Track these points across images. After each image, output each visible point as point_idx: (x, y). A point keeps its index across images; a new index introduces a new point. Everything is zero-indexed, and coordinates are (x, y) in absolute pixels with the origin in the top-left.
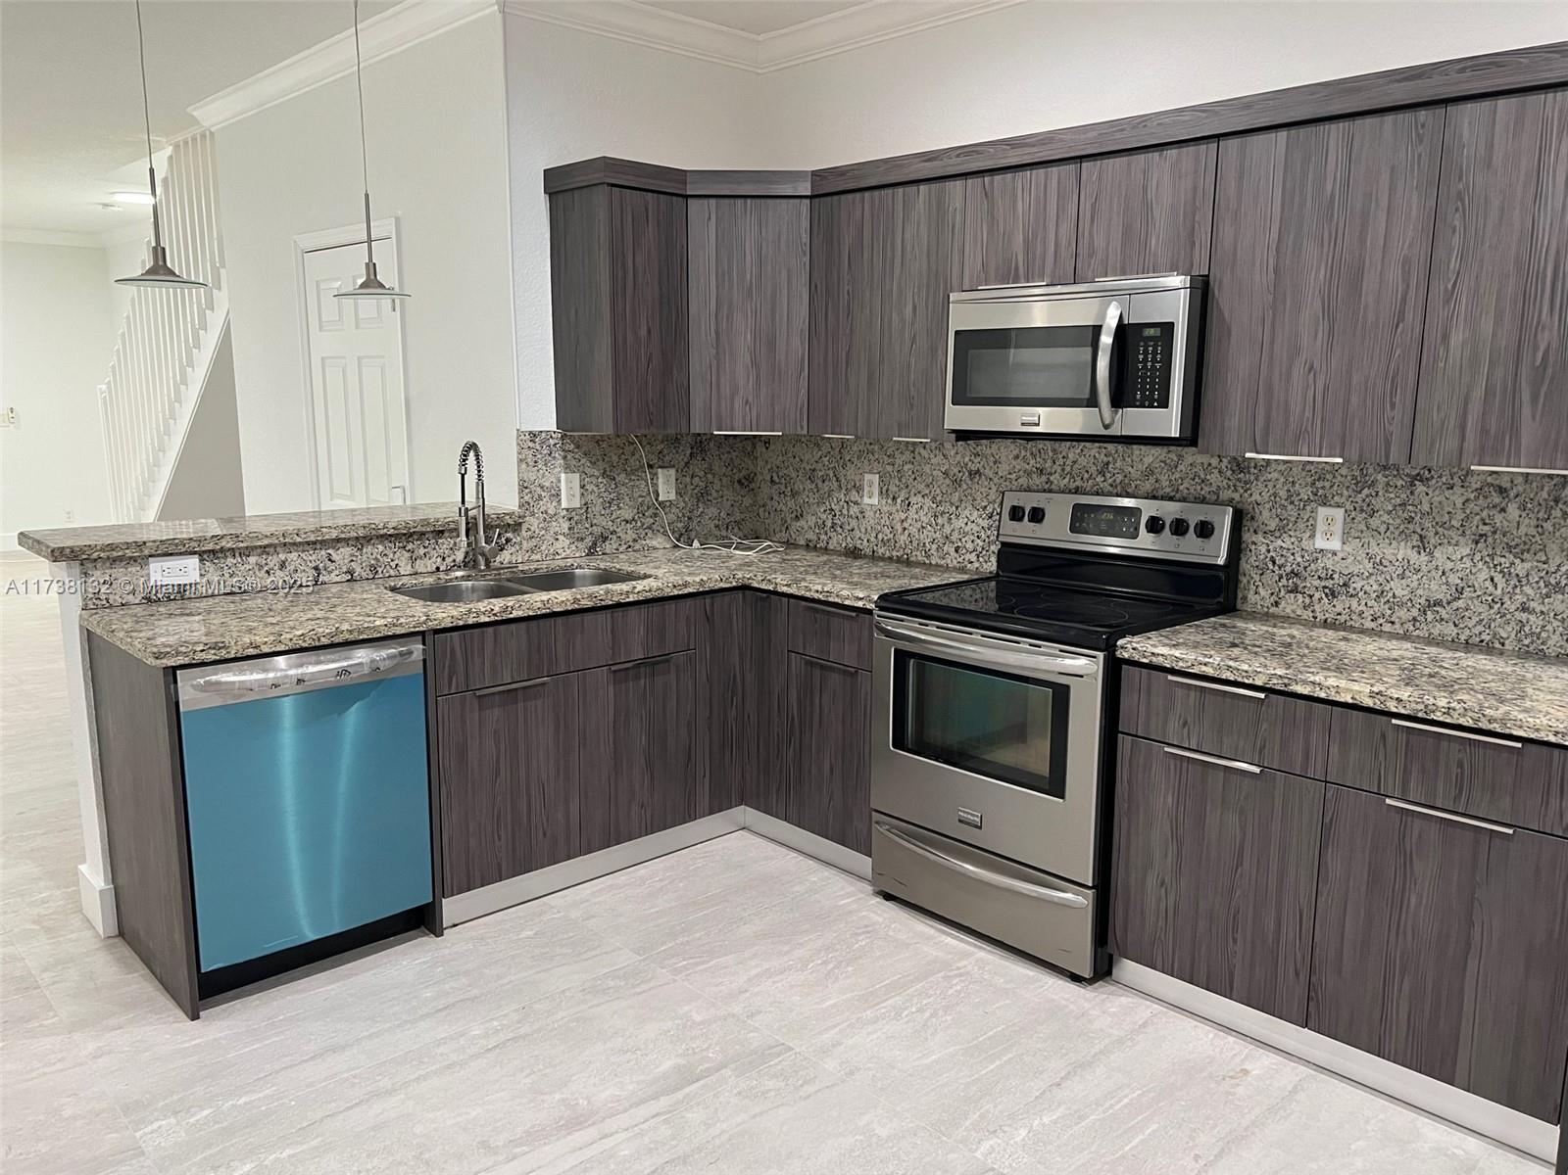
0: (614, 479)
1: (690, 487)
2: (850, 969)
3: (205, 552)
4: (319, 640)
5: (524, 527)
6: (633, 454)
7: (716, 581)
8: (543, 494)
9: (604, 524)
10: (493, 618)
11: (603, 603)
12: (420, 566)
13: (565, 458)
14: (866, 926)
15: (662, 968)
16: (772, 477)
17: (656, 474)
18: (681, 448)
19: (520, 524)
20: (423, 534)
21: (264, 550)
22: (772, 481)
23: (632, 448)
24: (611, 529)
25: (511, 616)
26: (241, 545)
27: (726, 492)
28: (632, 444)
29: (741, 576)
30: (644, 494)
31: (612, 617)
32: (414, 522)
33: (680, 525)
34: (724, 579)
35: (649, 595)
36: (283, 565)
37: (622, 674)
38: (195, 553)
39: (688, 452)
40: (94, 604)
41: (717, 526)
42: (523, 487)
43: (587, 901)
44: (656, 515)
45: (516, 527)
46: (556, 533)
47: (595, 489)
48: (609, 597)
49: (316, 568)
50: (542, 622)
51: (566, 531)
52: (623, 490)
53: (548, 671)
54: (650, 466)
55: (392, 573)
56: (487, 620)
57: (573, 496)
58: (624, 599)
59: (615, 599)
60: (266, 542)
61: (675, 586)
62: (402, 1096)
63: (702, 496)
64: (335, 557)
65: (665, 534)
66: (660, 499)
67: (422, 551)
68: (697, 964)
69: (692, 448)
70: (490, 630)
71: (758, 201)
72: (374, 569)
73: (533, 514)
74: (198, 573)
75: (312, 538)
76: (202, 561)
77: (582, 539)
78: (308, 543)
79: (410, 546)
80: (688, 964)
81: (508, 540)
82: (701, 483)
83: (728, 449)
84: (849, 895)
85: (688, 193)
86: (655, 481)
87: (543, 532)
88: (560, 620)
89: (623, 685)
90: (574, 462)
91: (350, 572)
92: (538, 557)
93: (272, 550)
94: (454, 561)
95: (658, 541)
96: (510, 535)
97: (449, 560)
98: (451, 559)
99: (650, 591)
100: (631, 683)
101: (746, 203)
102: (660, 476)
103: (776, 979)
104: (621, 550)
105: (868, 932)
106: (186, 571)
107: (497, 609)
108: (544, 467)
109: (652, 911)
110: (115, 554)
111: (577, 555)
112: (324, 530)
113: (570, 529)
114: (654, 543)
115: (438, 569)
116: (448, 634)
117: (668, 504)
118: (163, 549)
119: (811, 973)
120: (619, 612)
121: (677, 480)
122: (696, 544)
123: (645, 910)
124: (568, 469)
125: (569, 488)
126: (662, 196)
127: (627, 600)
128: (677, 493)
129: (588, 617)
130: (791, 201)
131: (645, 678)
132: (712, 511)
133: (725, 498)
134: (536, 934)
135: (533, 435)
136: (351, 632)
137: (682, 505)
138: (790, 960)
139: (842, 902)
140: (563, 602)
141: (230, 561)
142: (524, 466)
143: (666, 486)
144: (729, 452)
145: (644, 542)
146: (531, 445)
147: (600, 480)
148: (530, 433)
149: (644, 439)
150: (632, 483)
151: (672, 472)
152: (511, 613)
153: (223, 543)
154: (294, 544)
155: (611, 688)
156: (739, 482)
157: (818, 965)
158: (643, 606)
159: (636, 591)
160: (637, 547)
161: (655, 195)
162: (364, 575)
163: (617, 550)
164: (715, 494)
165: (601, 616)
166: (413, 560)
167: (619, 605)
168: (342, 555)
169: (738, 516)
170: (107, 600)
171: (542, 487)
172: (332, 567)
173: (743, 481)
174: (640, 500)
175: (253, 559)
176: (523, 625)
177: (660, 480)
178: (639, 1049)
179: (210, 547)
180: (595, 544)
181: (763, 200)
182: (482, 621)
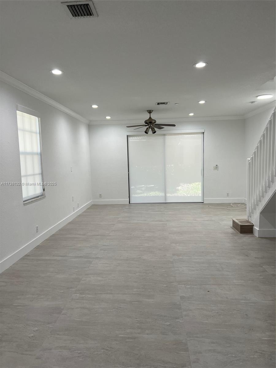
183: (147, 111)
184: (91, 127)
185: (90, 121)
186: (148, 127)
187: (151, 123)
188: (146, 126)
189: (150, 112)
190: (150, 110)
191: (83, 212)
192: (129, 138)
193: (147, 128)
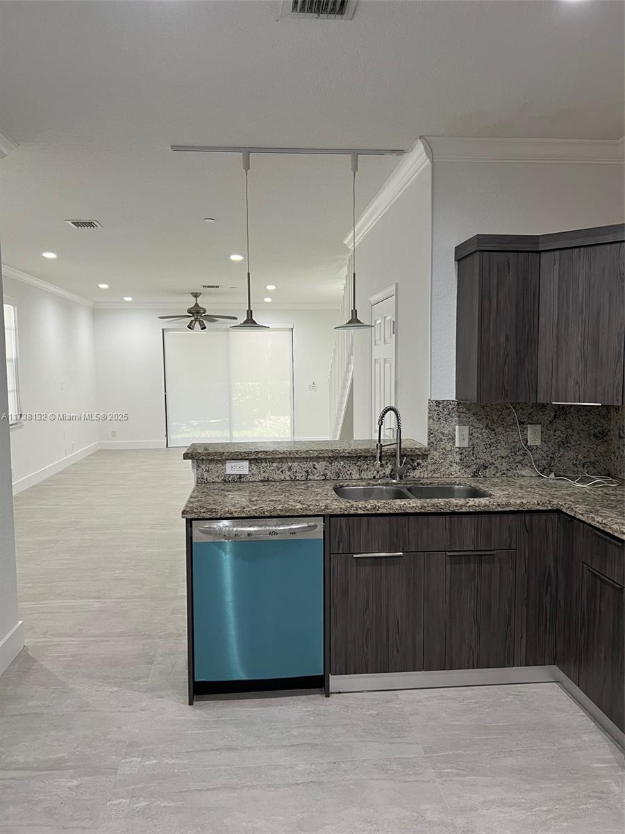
0: (494, 430)
1: (552, 438)
2: (565, 824)
3: (252, 459)
4: (264, 513)
5: (430, 457)
6: (509, 415)
7: (534, 504)
8: (443, 438)
9: (485, 458)
10: (366, 512)
11: (442, 511)
12: (364, 475)
13: (459, 416)
14: (602, 793)
15: (434, 769)
16: (620, 433)
17: (526, 428)
18: (547, 412)
19: (427, 455)
20: (367, 457)
21: (281, 460)
22: (620, 436)
23: (508, 411)
24: (491, 461)
25: (378, 512)
26: (268, 457)
27: (583, 442)
28: (509, 408)
29: (556, 503)
30: (516, 441)
31: (450, 520)
32: (361, 450)
33: (544, 462)
34: (541, 504)
35: (478, 509)
36: (290, 469)
37: (456, 560)
38: (247, 459)
39: (553, 414)
40: (201, 481)
41: (574, 465)
42: (430, 433)
43: (422, 702)
44: (525, 454)
45: (424, 456)
46: (451, 462)
47: (480, 436)
48: (447, 507)
49: (307, 472)
50: (399, 518)
51: (458, 461)
52: (500, 437)
53: (403, 549)
54: (521, 423)
55: (348, 477)
56: (363, 512)
57: (463, 439)
58: (458, 510)
59: (452, 509)
60: (280, 456)
61: (499, 505)
62: (236, 794)
63: (564, 443)
64: (317, 466)
65: (531, 466)
66: (528, 444)
67: (365, 467)
68: (458, 775)
69: (556, 412)
70: (365, 519)
71: (588, 248)
72: (338, 474)
73: (436, 450)
74: (248, 470)
75: (304, 455)
76: (250, 463)
77: (469, 467)
78: (303, 458)
79: (359, 463)
80: (451, 772)
81: (418, 464)
82: (562, 435)
83: (585, 413)
84: (605, 761)
85: (540, 249)
86: (525, 433)
87: (442, 461)
88: (412, 518)
89: (458, 566)
90: (465, 419)
91: (325, 475)
92: (438, 475)
93: (285, 460)
94: (384, 473)
95: (526, 472)
96: (420, 461)
97: (381, 473)
98: (382, 473)
99: (479, 506)
100: (463, 565)
101: (580, 251)
102: (529, 429)
103: (502, 810)
104: (497, 475)
105: (600, 798)
106: (242, 468)
107: (369, 507)
108: (444, 422)
109: (456, 723)
110: (210, 458)
111: (465, 476)
112: (311, 452)
113: (460, 460)
114: (523, 473)
115: (374, 477)
116: (339, 518)
117: (535, 448)
118: (231, 456)
119: (532, 815)
120: (455, 518)
121: (542, 432)
122: (552, 475)
123: (452, 721)
124: (461, 423)
125: (460, 436)
126: (520, 254)
127: (461, 510)
128: (542, 440)
129: (432, 519)
130: (614, 245)
131: (475, 563)
132: (571, 454)
133: (581, 446)
134: (377, 714)
135: (438, 403)
136: (281, 510)
137: (546, 449)
138: (523, 798)
139: (595, 765)
140: (414, 507)
141: (264, 464)
142: (431, 421)
143: (533, 436)
144: (586, 415)
145: (515, 472)
146: (436, 408)
147: (483, 431)
148: (437, 401)
149: (518, 405)
150: (508, 433)
151: (539, 427)
152: (378, 510)
153: (260, 455)
154: (296, 458)
155: (448, 566)
156: (595, 435)
157: (542, 811)
158: (473, 516)
159: (468, 505)
160: (510, 474)
161: (515, 253)
162: (332, 477)
163: (494, 475)
164: (573, 443)
165: (441, 519)
166: (360, 471)
167: (454, 513)
168: (321, 465)
169: (593, 459)
170: (207, 479)
171: (443, 434)
172: (315, 471)
173: (598, 435)
174: (513, 444)
175: (275, 465)
176: (387, 518)
177: (529, 432)
178: (376, 824)
179: (253, 457)
180: (478, 470)
181: (592, 248)
182: (359, 513)
183: (192, 293)
184: (97, 313)
185: (96, 302)
186: (193, 318)
187: (198, 313)
188: (190, 317)
189: (196, 295)
190: (197, 293)
191: (83, 459)
192: (165, 333)
193: (192, 321)
